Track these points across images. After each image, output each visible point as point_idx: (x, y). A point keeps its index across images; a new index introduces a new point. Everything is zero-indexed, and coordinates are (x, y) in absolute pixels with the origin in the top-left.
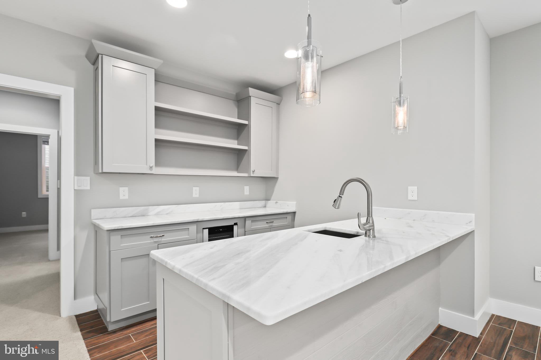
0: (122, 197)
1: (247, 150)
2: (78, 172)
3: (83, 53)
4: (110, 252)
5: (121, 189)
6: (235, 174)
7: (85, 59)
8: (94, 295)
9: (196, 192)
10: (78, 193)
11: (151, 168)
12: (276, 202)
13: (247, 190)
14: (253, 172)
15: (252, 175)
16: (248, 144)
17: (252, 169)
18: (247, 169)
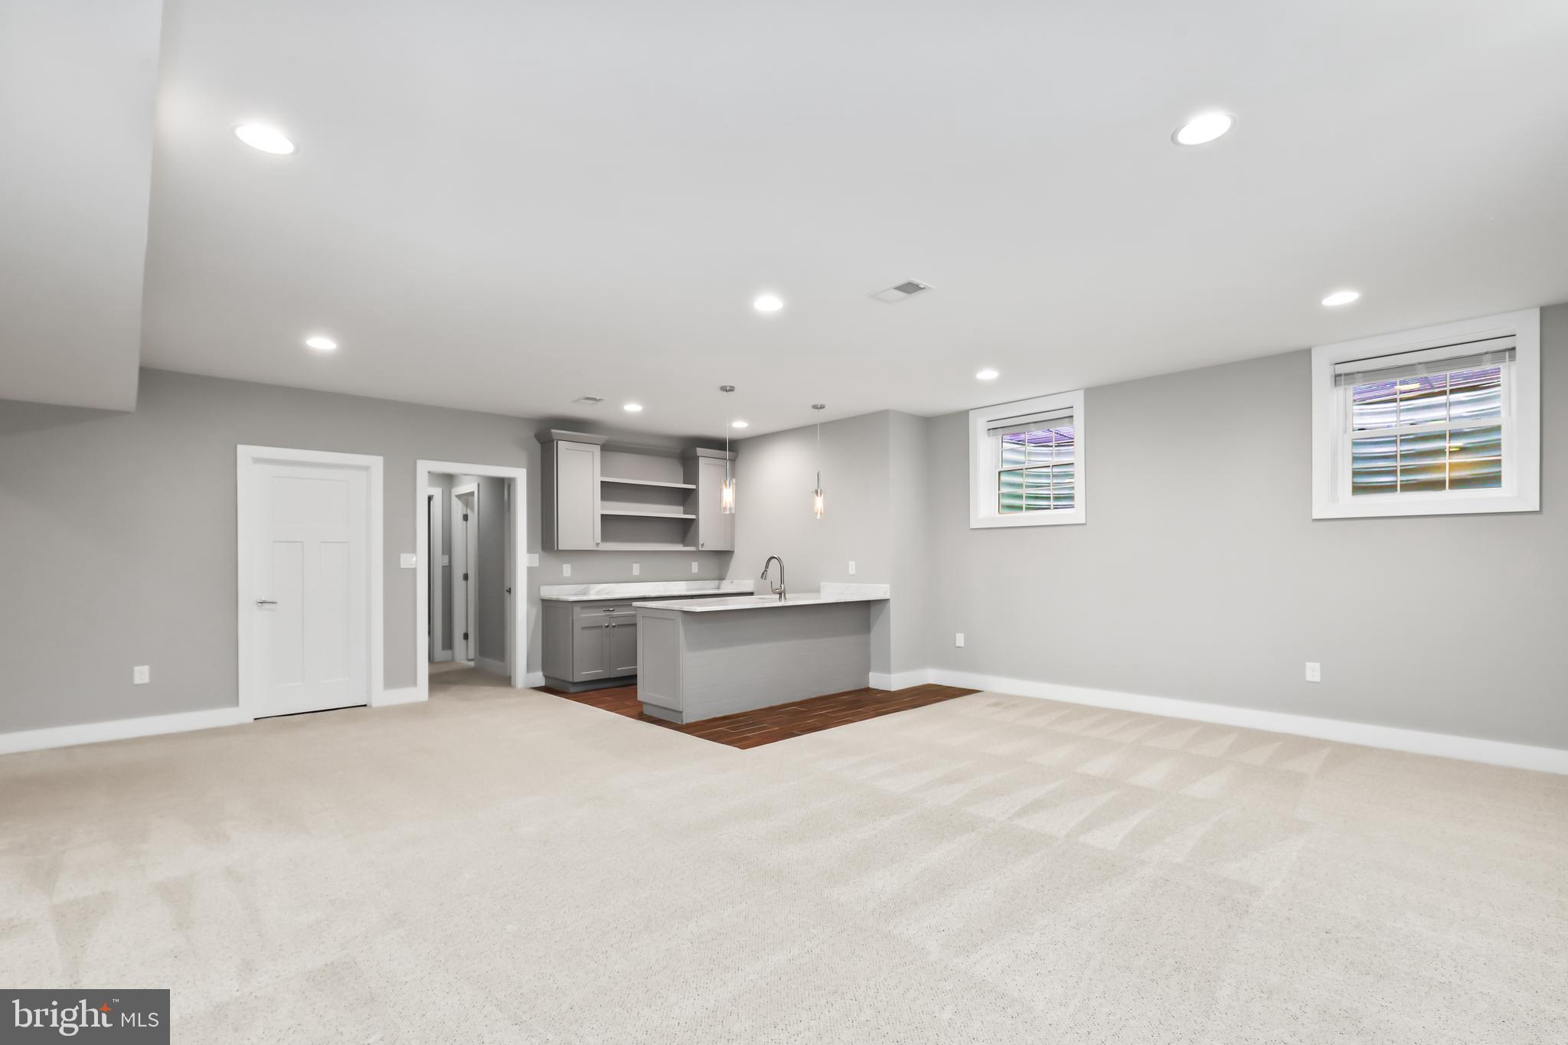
0: (565, 575)
1: (694, 519)
2: (530, 550)
3: (532, 434)
4: (573, 621)
5: (565, 566)
6: (680, 548)
7: (534, 438)
8: (543, 671)
9: (636, 569)
10: (530, 570)
11: (598, 544)
12: (732, 582)
13: (695, 567)
14: (703, 545)
15: (701, 549)
16: (696, 512)
17: (701, 542)
18: (694, 541)
